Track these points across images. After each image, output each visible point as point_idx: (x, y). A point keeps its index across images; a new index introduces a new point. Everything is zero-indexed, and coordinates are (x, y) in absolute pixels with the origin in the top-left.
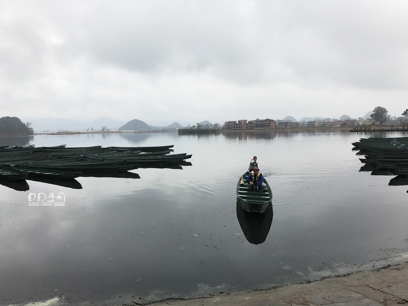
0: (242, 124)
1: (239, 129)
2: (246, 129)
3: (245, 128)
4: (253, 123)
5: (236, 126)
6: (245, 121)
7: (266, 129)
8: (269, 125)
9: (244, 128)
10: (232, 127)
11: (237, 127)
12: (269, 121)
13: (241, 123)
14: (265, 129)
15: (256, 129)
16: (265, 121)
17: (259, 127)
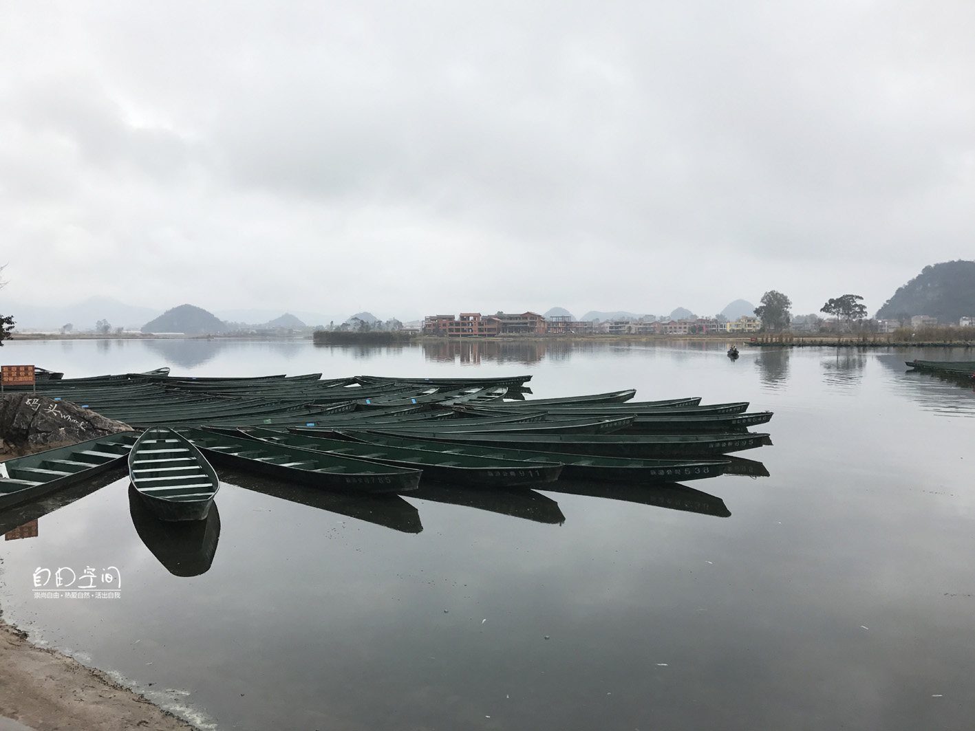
0: (469, 323)
1: (462, 336)
2: (479, 335)
3: (477, 332)
4: (495, 321)
5: (454, 327)
6: (476, 316)
7: (526, 336)
8: (532, 326)
9: (474, 333)
10: (445, 330)
11: (458, 330)
12: (531, 318)
13: (467, 322)
14: (522, 336)
15: (502, 337)
16: (523, 318)
17: (510, 332)
